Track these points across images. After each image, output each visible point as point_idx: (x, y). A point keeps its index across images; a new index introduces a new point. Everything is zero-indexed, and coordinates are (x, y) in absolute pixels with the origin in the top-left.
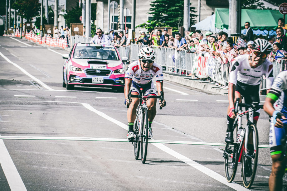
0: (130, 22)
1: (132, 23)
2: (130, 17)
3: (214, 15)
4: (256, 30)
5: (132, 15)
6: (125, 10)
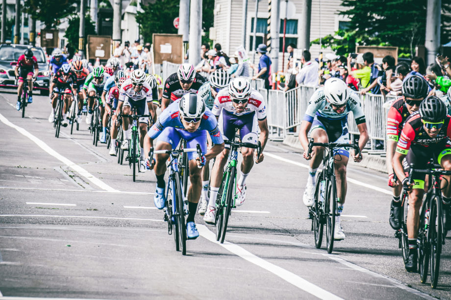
0: (296, 32)
1: (300, 35)
2: (295, 22)
6: (283, 4)
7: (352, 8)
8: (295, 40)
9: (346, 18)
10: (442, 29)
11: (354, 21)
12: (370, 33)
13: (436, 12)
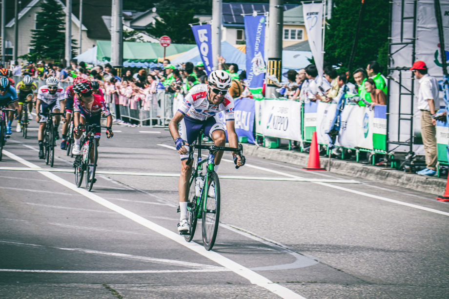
0: (12, 54)
1: (13, 55)
2: (12, 49)
3: (96, 47)
4: (137, 62)
5: (13, 47)
6: (6, 42)
7: (35, 43)
8: (12, 57)
9: (33, 48)
10: (72, 52)
11: (36, 49)
12: (43, 54)
13: (70, 45)
